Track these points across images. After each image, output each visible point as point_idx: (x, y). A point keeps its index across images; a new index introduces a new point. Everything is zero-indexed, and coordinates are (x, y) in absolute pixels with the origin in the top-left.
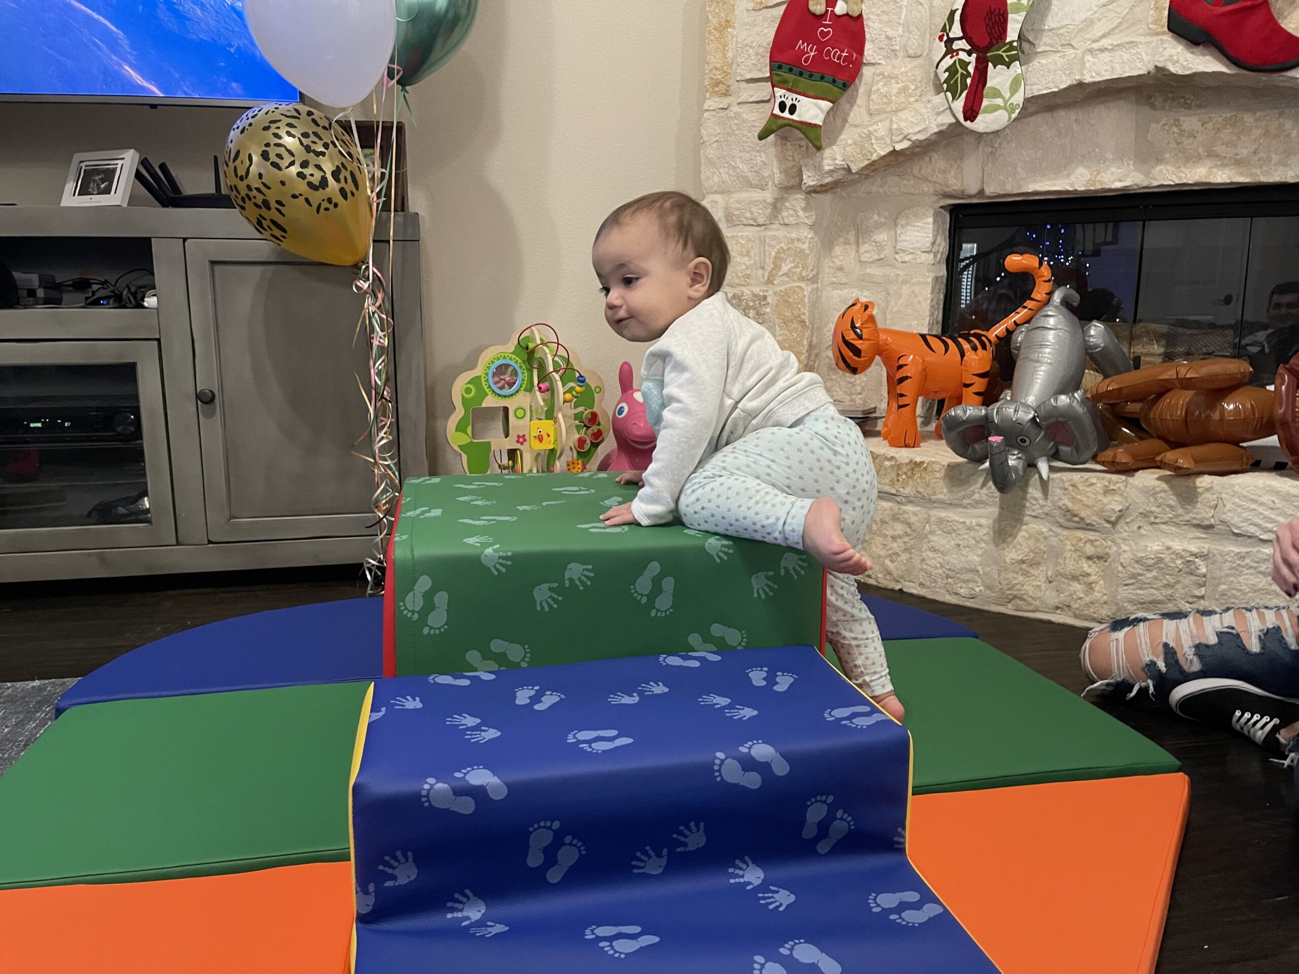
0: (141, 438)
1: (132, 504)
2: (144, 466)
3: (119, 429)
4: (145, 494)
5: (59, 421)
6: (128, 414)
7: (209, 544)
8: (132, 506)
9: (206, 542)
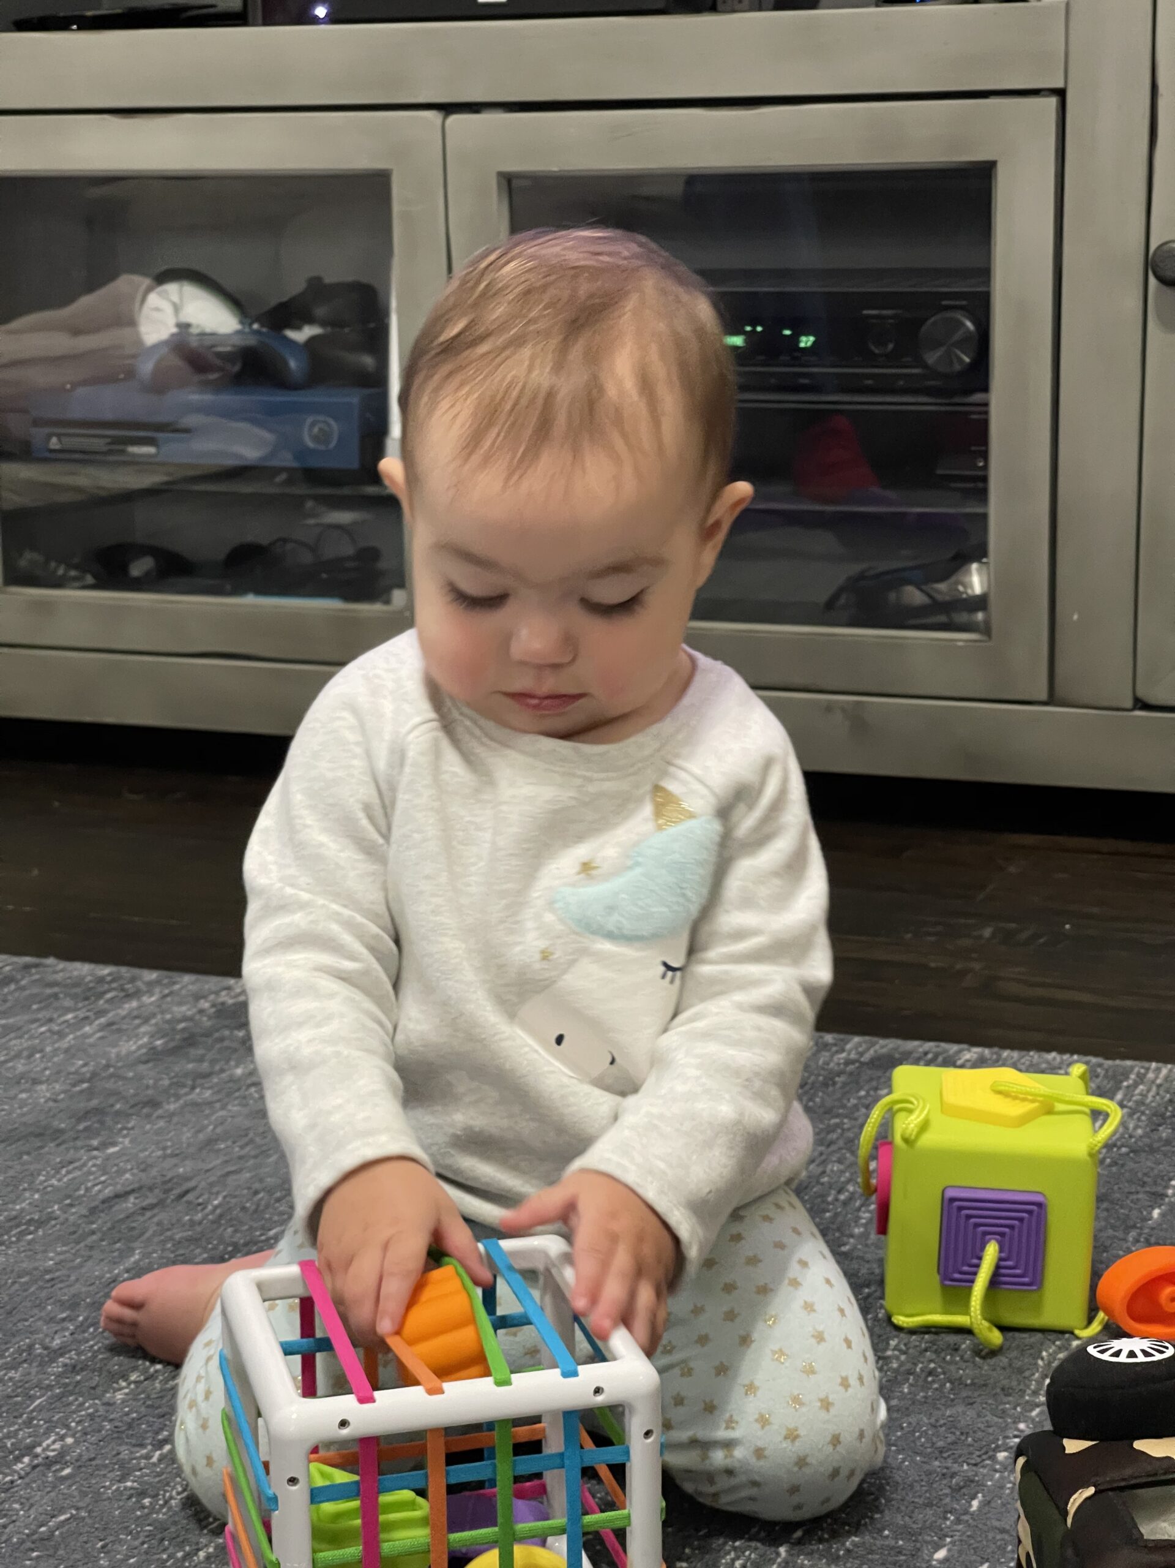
0: (985, 389)
1: (943, 578)
2: (986, 467)
3: (932, 358)
4: (979, 553)
5: (787, 332)
6: (959, 315)
7: (1134, 709)
8: (942, 586)
9: (1129, 703)
